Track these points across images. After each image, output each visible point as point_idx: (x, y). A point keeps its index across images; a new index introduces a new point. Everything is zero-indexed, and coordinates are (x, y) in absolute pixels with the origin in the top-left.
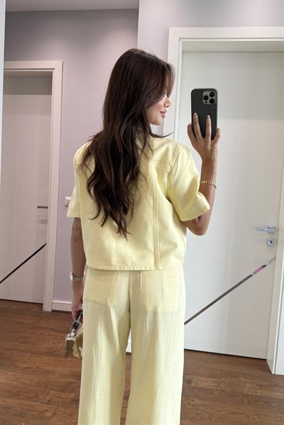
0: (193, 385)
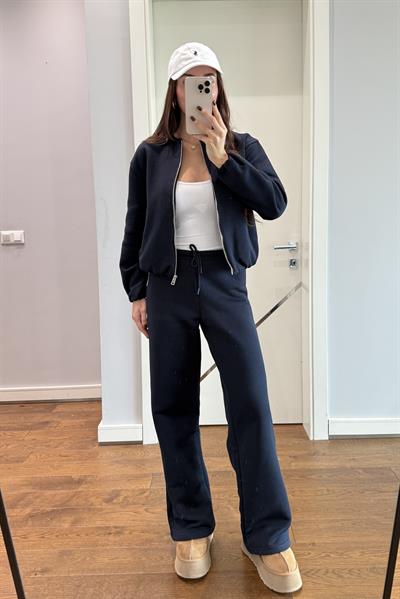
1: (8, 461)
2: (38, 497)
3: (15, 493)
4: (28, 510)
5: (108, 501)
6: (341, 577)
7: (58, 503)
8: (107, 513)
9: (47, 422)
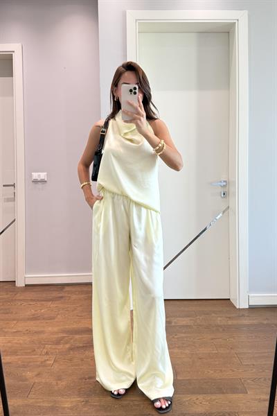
0: (173, 324)
1: (44, 319)
2: (71, 339)
3: (55, 336)
4: (67, 346)
9: (62, 297)
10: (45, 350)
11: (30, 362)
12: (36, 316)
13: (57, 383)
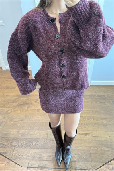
1: (11, 89)
2: (19, 100)
3: (14, 98)
4: (17, 104)
5: (36, 102)
6: (88, 125)
7: (24, 102)
8: (36, 105)
10: (8, 105)
11: (2, 111)
12: (8, 87)
13: (10, 122)
